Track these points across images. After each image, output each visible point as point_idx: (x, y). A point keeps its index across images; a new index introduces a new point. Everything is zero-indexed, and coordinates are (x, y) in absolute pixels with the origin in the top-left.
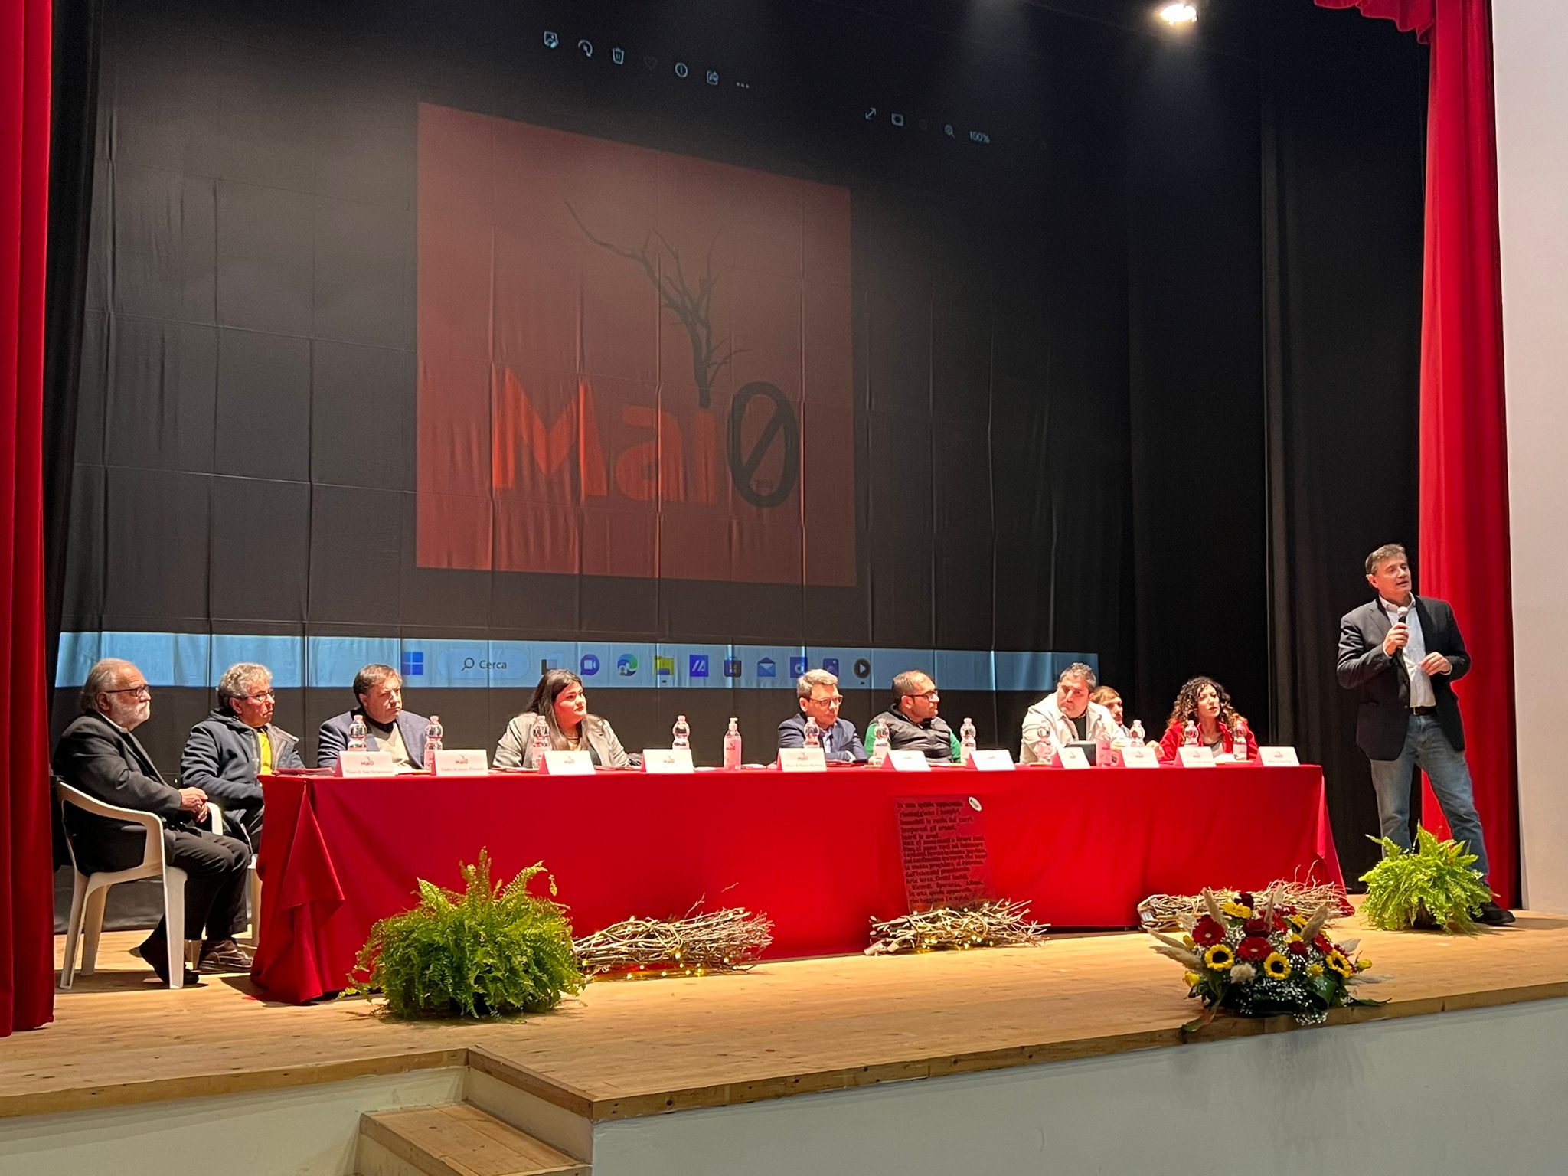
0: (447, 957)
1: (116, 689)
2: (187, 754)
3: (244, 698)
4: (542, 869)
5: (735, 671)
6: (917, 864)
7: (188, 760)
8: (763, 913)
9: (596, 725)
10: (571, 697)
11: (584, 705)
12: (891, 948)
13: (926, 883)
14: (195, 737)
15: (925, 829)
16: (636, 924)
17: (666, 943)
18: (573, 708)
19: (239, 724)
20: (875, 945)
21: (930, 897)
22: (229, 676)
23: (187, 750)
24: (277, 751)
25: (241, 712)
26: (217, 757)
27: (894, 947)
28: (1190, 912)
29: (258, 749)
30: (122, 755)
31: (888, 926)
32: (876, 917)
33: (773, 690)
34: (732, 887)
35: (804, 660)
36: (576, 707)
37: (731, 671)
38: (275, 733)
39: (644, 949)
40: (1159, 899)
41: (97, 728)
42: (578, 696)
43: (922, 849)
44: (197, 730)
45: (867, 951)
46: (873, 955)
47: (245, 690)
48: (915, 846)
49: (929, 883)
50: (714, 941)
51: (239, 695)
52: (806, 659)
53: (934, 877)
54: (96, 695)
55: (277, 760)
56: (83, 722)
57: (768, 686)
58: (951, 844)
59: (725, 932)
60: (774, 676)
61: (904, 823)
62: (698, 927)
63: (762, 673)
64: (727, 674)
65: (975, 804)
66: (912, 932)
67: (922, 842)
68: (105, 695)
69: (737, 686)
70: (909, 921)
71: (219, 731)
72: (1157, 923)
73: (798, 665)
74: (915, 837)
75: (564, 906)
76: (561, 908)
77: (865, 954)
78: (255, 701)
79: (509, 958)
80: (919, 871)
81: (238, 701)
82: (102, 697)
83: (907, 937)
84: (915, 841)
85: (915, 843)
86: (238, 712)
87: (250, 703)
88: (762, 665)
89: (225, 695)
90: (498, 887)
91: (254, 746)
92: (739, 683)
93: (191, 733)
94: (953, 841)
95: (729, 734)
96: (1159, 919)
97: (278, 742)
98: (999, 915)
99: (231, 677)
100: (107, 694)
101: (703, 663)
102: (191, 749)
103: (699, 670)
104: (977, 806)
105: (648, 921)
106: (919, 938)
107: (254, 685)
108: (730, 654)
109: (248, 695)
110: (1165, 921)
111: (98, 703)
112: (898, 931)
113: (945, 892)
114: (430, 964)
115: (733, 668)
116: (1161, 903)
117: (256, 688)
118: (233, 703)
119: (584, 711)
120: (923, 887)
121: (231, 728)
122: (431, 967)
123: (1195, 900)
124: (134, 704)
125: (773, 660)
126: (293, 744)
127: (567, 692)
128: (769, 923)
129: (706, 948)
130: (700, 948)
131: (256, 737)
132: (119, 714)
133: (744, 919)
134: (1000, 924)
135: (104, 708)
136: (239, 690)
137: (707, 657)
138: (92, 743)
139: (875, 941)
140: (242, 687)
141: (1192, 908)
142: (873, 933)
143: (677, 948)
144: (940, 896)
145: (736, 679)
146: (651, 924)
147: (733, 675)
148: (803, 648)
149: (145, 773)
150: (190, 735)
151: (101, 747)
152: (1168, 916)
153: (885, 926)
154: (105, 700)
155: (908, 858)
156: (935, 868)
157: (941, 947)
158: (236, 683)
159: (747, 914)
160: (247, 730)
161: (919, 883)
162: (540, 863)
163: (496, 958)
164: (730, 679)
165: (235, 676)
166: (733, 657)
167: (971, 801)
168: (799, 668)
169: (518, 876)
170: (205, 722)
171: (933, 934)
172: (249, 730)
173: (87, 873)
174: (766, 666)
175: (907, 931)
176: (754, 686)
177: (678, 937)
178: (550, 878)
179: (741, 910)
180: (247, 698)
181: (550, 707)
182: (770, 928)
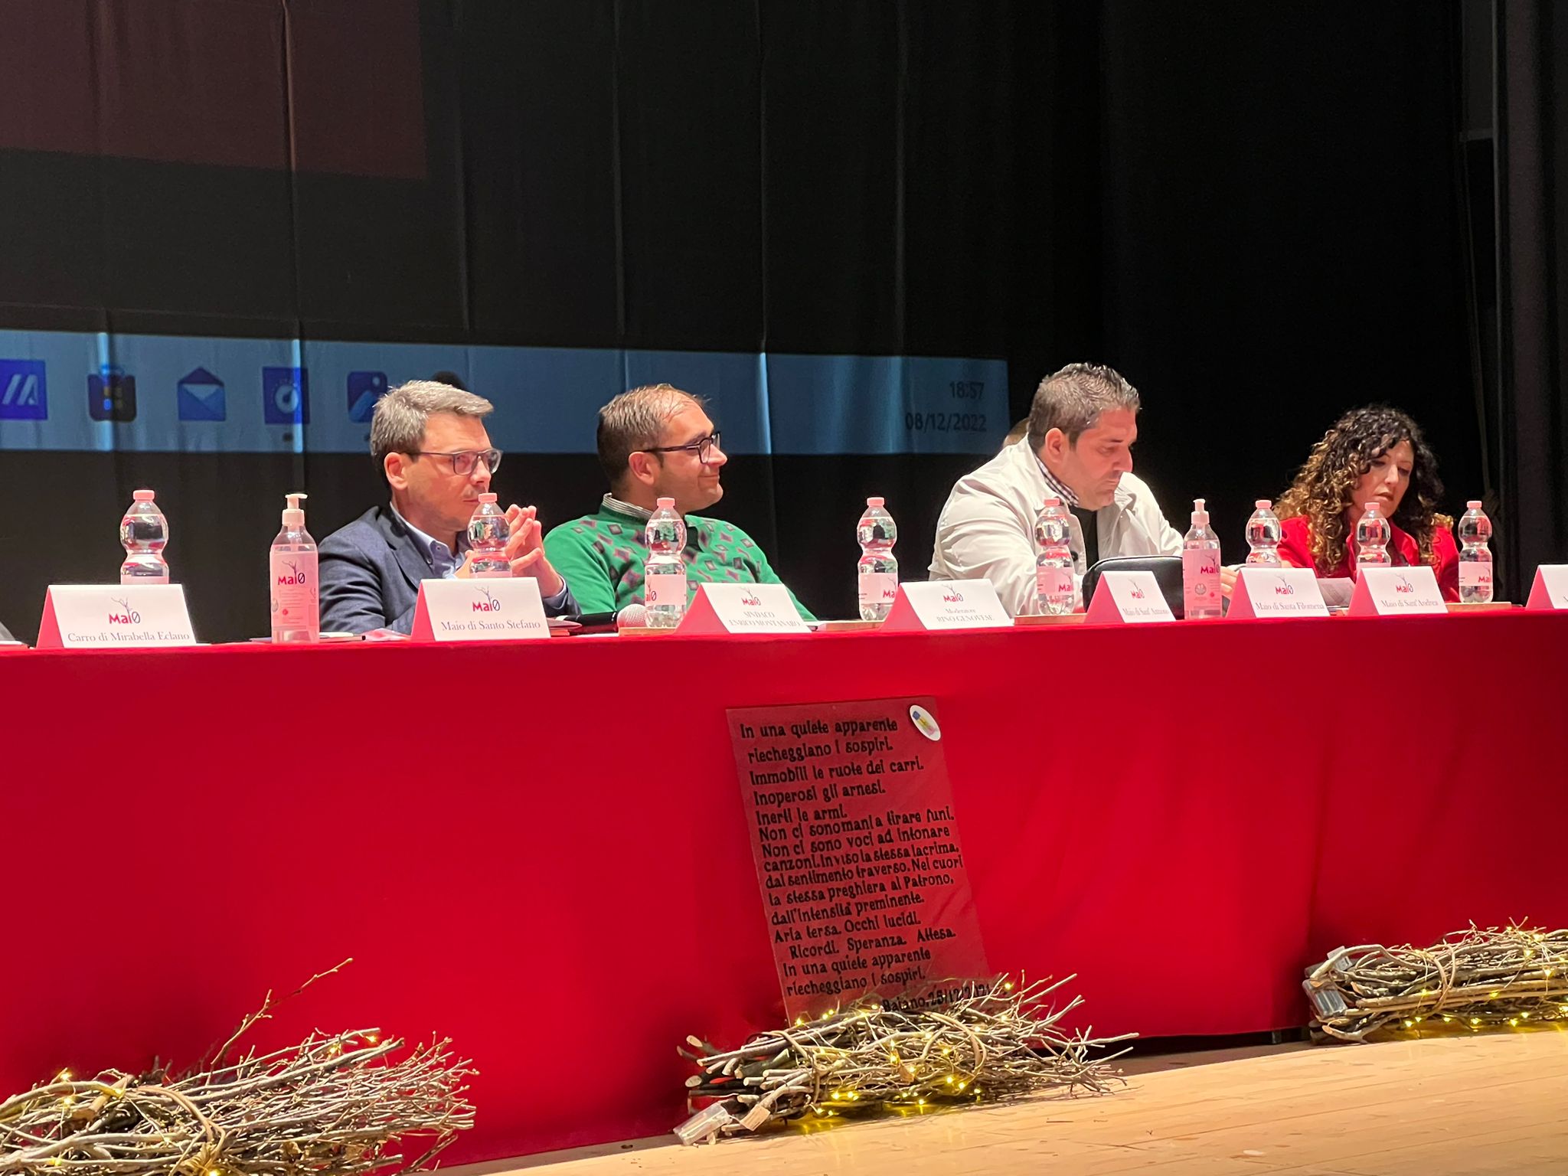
5: (120, 404)
6: (798, 890)
8: (440, 1040)
12: (750, 1121)
13: (822, 941)
15: (810, 795)
16: (80, 1090)
17: (175, 1140)
20: (704, 1113)
21: (833, 977)
27: (759, 1114)
28: (1436, 987)
31: (734, 1060)
32: (701, 1039)
33: (221, 457)
34: (334, 970)
35: (297, 376)
37: (107, 404)
39: (113, 1160)
40: (1355, 956)
43: (807, 847)
45: (686, 1132)
46: (703, 1140)
48: (791, 841)
49: (831, 938)
50: (308, 1126)
52: (304, 371)
53: (839, 922)
57: (208, 446)
58: (876, 832)
59: (336, 1102)
60: (224, 419)
61: (757, 779)
62: (253, 1091)
63: (190, 410)
64: (97, 415)
65: (927, 723)
66: (801, 1074)
67: (806, 830)
69: (125, 447)
70: (788, 1045)
72: (1357, 1019)
73: (283, 391)
74: (786, 816)
77: (680, 1142)
80: (804, 907)
83: (793, 1087)
84: (788, 827)
85: (789, 833)
88: (189, 387)
92: (131, 437)
94: (879, 823)
95: (285, 541)
96: (1362, 1008)
98: (1003, 1018)
101: (31, 380)
103: (21, 401)
104: (931, 730)
105: (111, 1080)
106: (820, 1086)
108: (104, 359)
110: (1375, 1012)
112: (766, 1073)
113: (870, 962)
115: (113, 397)
116: (1360, 968)
120: (815, 951)
123: (1443, 955)
125: (221, 378)
128: (461, 1067)
129: (288, 1147)
130: (268, 1149)
133: (376, 1062)
134: (1009, 1039)
137: (42, 364)
139: (701, 1105)
141: (1438, 976)
142: (693, 1082)
143: (209, 1156)
144: (859, 974)
145: (122, 425)
146: (121, 1088)
147: (115, 416)
148: (296, 343)
152: (1382, 999)
153: (726, 1062)
155: (775, 875)
156: (842, 900)
157: (866, 1111)
159: (385, 1046)
161: (806, 942)
164: (106, 425)
166: (112, 366)
167: (917, 715)
168: (287, 399)
171: (855, 1076)
174: (202, 391)
175: (791, 1073)
176: (172, 446)
177: (207, 1124)
179: (371, 1035)
182: (466, 1079)
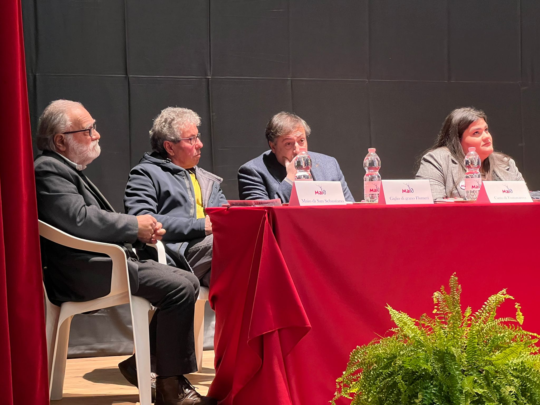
0: (435, 386)
1: (71, 130)
2: (129, 195)
3: (177, 141)
4: (508, 296)
7: (130, 200)
9: (502, 161)
10: (477, 133)
11: (491, 140)
14: (134, 179)
18: (479, 144)
19: (172, 165)
22: (163, 120)
23: (129, 191)
24: (207, 190)
25: (174, 154)
26: (155, 196)
29: (191, 189)
30: (80, 191)
36: (483, 143)
38: (202, 174)
41: (55, 166)
42: (484, 132)
44: (136, 172)
47: (179, 134)
51: (173, 138)
54: (54, 136)
55: (207, 199)
56: (42, 161)
68: (62, 136)
71: (155, 172)
75: (535, 334)
76: (533, 337)
78: (187, 145)
79: (497, 388)
81: (171, 144)
82: (58, 139)
86: (171, 154)
87: (183, 146)
89: (159, 138)
90: (468, 314)
91: (188, 186)
93: (130, 175)
97: (206, 182)
99: (165, 121)
100: (63, 135)
102: (132, 190)
107: (187, 129)
109: (181, 138)
111: (55, 145)
114: (417, 393)
117: (188, 132)
118: (167, 145)
119: (491, 148)
121: (165, 169)
122: (420, 396)
124: (87, 143)
126: (219, 183)
127: (473, 128)
131: (188, 178)
132: (76, 153)
135: (61, 149)
136: (173, 133)
138: (51, 181)
140: (175, 130)
149: (102, 208)
150: (129, 177)
151: (60, 185)
154: (62, 142)
158: (170, 127)
160: (180, 171)
162: (504, 291)
163: (486, 387)
165: (169, 120)
169: (486, 303)
170: (143, 165)
172: (182, 171)
173: (58, 303)
178: (516, 306)
180: (179, 141)
181: (458, 143)
